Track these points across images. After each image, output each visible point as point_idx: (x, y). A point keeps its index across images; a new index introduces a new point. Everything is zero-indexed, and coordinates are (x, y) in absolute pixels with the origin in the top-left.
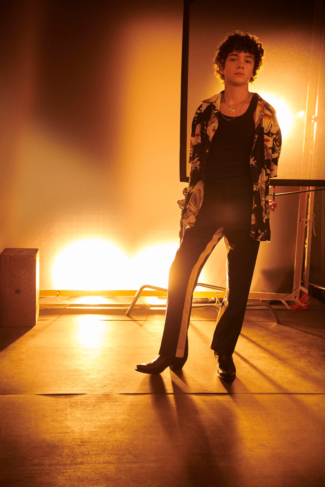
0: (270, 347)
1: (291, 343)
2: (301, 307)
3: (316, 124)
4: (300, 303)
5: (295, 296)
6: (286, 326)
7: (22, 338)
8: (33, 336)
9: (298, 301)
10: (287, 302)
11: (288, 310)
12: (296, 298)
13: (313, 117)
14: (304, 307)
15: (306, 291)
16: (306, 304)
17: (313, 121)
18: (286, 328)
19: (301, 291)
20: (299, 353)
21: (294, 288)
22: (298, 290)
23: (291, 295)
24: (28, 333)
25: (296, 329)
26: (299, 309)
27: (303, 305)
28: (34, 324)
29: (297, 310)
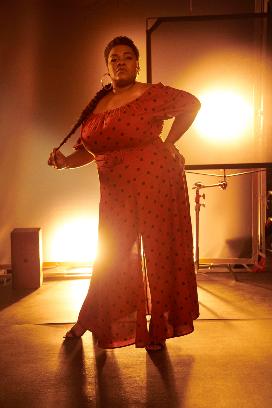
0: (222, 296)
1: (241, 292)
2: (260, 269)
3: (262, 117)
4: (259, 266)
5: (254, 260)
6: (242, 282)
7: (31, 295)
8: (39, 294)
9: (257, 264)
10: (248, 265)
11: (249, 272)
12: (256, 262)
13: (259, 112)
14: (262, 269)
15: (263, 255)
16: (264, 267)
17: (259, 115)
18: (241, 284)
19: (259, 256)
20: (244, 298)
21: (253, 254)
22: (257, 256)
23: (251, 259)
24: (35, 292)
25: (250, 284)
26: (258, 271)
27: (261, 267)
28: (39, 286)
29: (257, 272)
